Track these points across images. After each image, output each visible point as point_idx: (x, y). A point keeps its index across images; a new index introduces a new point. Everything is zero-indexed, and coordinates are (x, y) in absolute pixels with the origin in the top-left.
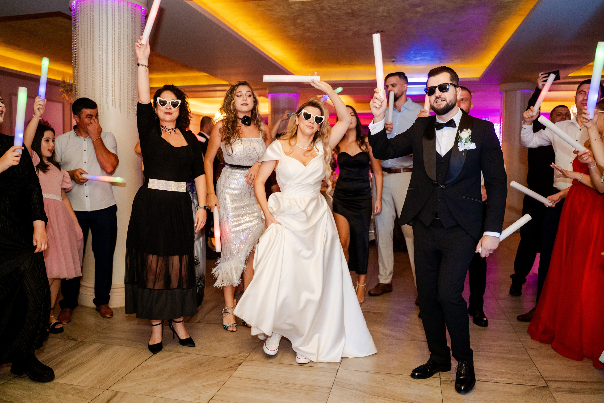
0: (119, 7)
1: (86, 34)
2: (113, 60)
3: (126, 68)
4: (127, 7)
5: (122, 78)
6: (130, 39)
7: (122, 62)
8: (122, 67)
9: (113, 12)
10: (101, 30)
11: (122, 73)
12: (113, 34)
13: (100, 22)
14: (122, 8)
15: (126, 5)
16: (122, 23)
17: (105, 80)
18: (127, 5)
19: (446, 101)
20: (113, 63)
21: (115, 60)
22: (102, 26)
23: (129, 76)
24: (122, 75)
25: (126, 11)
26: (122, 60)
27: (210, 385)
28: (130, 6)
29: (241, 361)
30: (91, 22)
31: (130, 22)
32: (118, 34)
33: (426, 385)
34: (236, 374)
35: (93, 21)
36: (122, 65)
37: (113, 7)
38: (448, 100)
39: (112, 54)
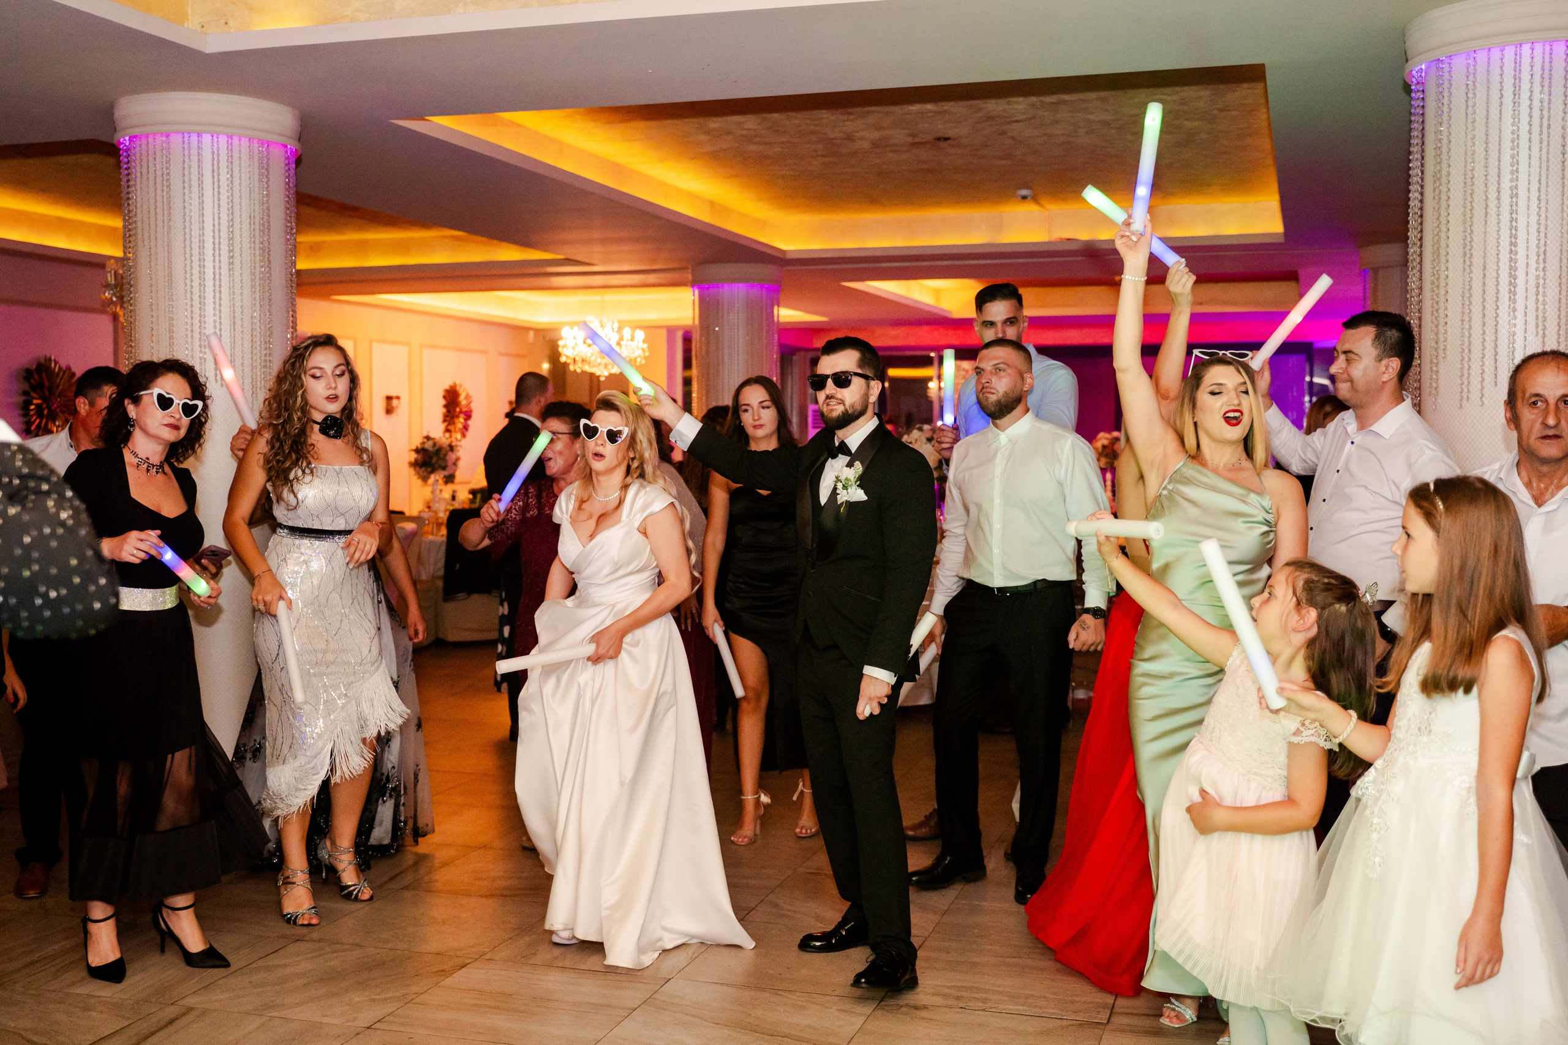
0: (230, 149)
1: (152, 213)
2: (217, 277)
3: (247, 291)
4: (248, 150)
5: (238, 316)
6: (257, 224)
7: (237, 279)
8: (238, 291)
9: (216, 164)
10: (186, 205)
11: (238, 304)
12: (216, 216)
13: (184, 188)
14: (236, 155)
15: (245, 143)
16: (236, 188)
17: (196, 322)
18: (248, 144)
19: (844, 405)
20: (217, 283)
21: (220, 275)
22: (191, 198)
23: (255, 311)
24: (238, 310)
25: (245, 157)
26: (237, 273)
27: (385, 999)
28: (256, 145)
29: (467, 961)
30: (165, 188)
31: (257, 184)
32: (228, 215)
33: (840, 1010)
34: (448, 981)
35: (168, 186)
36: (238, 285)
37: (216, 152)
38: (847, 404)
39: (214, 261)
